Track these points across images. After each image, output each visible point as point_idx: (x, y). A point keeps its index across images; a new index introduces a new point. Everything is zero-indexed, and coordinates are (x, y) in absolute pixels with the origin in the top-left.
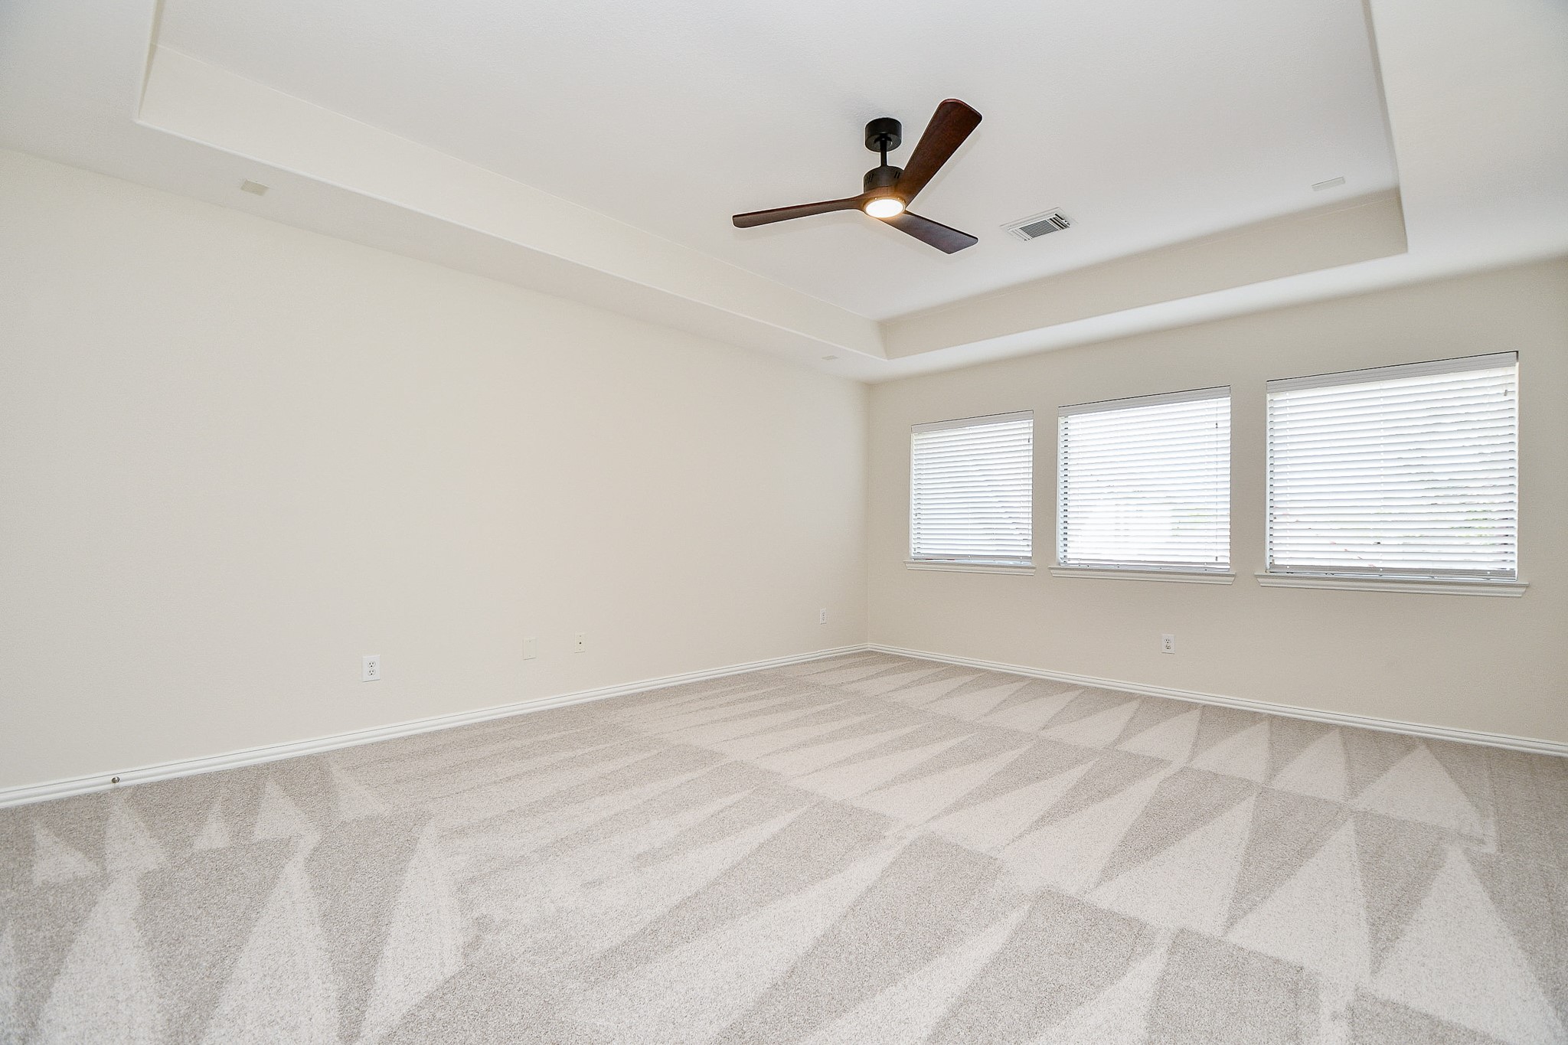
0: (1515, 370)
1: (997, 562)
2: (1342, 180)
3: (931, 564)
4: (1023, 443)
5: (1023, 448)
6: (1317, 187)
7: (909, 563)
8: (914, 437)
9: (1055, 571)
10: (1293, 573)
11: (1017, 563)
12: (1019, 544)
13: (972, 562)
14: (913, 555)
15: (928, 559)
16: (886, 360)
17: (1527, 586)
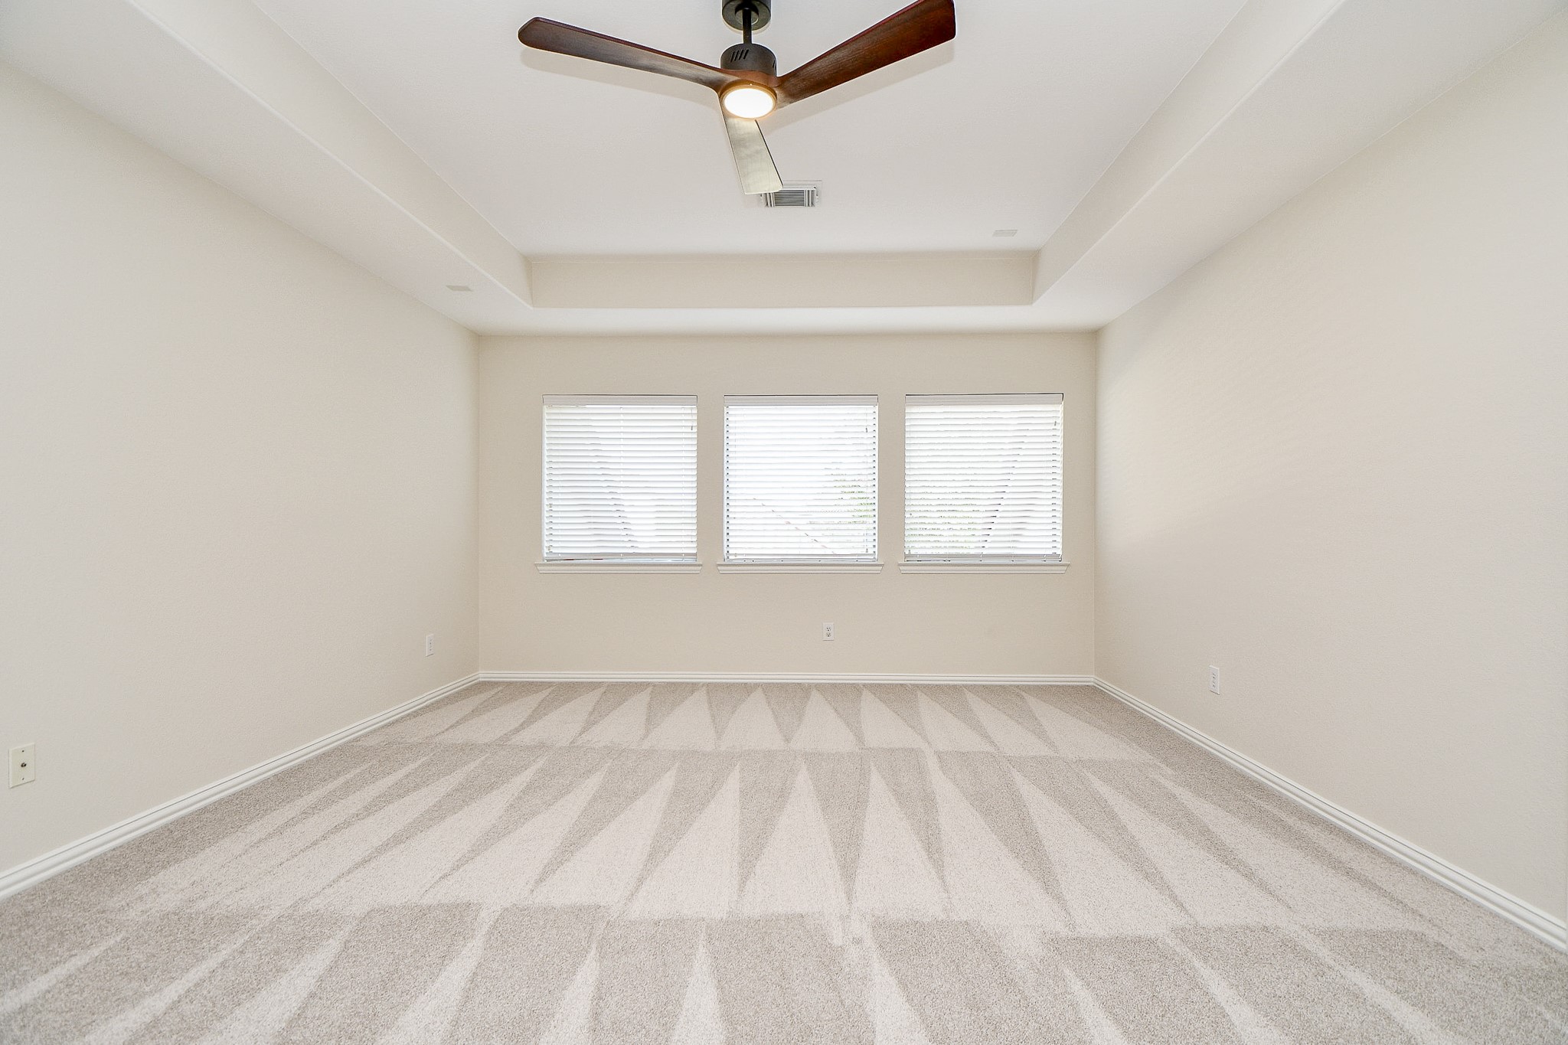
0: (1060, 408)
1: (655, 561)
2: (1013, 233)
3: (572, 565)
4: (684, 430)
5: (684, 436)
6: (997, 233)
7: (541, 565)
8: (546, 410)
9: (723, 568)
10: (923, 561)
11: (678, 560)
12: (682, 540)
13: (625, 561)
14: (545, 555)
15: (569, 559)
16: (532, 308)
17: (1068, 565)
